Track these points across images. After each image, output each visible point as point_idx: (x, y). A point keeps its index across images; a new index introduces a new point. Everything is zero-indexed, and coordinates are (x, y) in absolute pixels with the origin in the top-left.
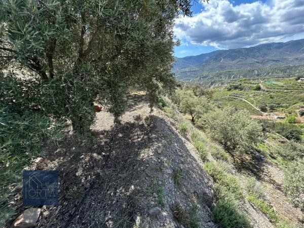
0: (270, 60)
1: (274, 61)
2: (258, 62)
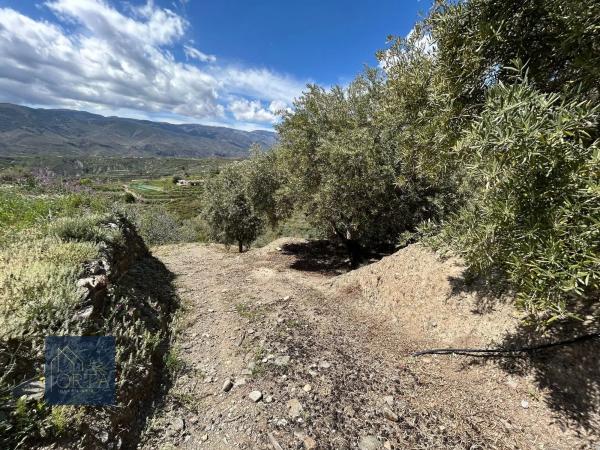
0: (95, 144)
1: (102, 146)
2: (73, 145)
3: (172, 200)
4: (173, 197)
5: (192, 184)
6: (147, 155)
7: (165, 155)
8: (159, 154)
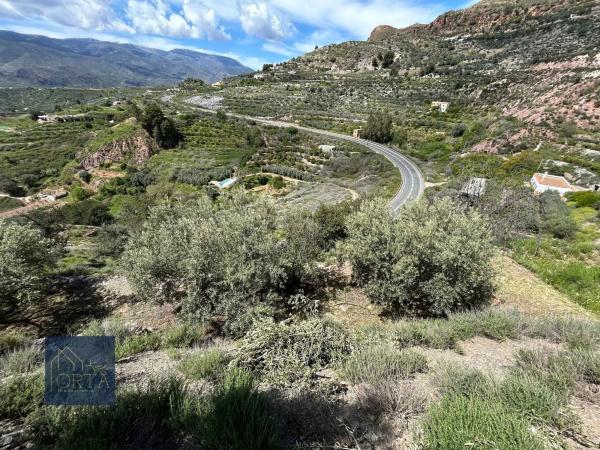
3: (30, 144)
4: (32, 140)
5: (61, 120)
6: (22, 84)
7: (52, 84)
8: (43, 83)
